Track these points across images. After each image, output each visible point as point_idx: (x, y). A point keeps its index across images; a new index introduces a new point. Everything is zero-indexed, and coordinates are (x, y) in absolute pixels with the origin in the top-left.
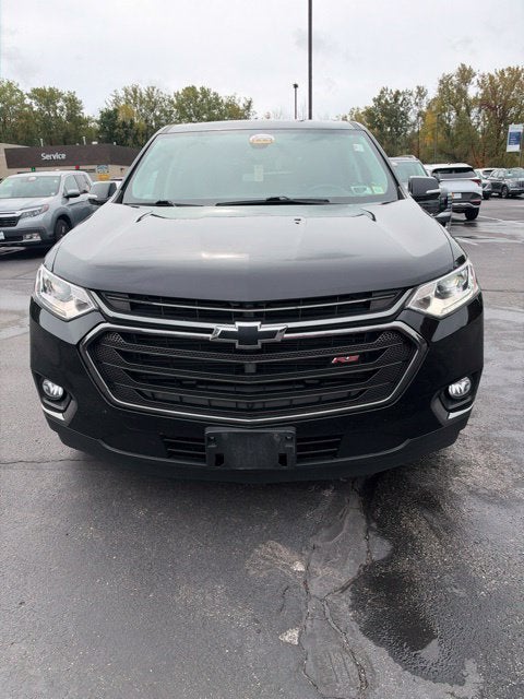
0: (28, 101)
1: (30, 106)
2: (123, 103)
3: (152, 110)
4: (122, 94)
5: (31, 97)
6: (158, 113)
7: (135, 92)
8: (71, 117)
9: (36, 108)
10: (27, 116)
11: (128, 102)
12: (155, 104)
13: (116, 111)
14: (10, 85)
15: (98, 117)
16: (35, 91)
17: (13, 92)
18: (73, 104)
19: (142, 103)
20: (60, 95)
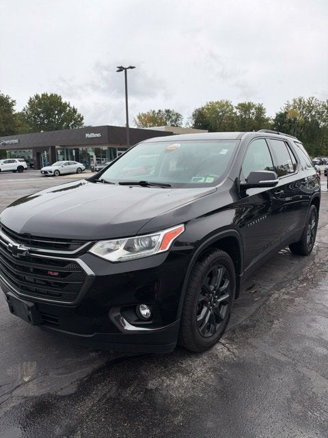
0: (235, 110)
1: (235, 113)
2: (292, 108)
3: (310, 112)
4: (291, 103)
5: (237, 108)
6: (314, 113)
7: (300, 101)
8: (257, 118)
9: (238, 114)
10: (233, 119)
11: (295, 107)
12: (313, 107)
13: (286, 113)
14: (227, 102)
15: (274, 117)
16: (240, 105)
17: (228, 106)
18: (260, 110)
19: (304, 107)
20: (254, 106)
